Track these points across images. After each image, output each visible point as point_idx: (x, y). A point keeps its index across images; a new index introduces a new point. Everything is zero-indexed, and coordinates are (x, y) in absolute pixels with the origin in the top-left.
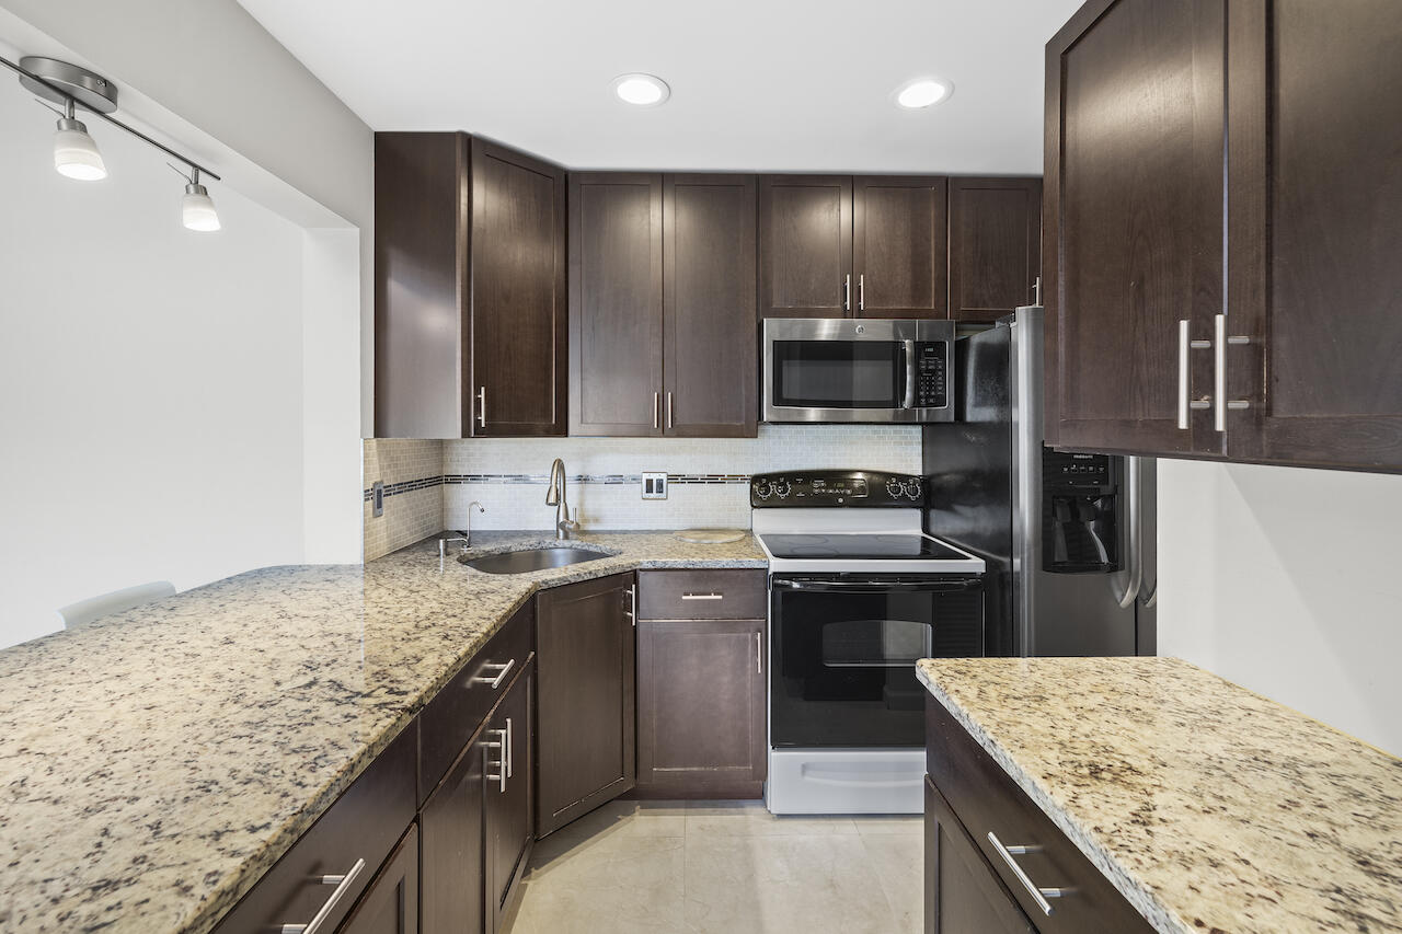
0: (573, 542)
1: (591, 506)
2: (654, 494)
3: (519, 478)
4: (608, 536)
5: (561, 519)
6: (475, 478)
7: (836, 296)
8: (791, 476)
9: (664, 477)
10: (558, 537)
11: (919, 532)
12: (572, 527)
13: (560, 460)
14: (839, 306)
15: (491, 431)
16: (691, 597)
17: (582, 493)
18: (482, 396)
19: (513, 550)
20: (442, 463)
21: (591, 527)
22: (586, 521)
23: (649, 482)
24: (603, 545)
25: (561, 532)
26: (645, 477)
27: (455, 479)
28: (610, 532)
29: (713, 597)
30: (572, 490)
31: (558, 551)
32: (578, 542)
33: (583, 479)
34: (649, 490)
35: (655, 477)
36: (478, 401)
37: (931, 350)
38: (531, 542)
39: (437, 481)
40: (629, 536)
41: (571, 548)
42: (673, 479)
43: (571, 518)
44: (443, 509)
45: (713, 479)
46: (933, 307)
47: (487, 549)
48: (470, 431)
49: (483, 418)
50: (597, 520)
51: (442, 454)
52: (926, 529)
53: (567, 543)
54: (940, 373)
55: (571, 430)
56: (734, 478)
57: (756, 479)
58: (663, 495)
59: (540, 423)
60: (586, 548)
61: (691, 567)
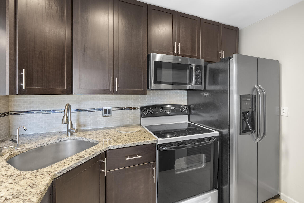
0: (75, 137)
1: (82, 120)
2: (107, 115)
3: (49, 111)
4: (89, 132)
5: (69, 128)
6: (27, 112)
7: (171, 49)
8: (153, 107)
9: (111, 108)
10: (68, 135)
11: (187, 121)
12: (74, 131)
13: (68, 104)
14: (172, 52)
15: (30, 91)
16: (129, 159)
17: (78, 116)
18: (23, 74)
19: (45, 144)
20: (9, 106)
21: (82, 128)
22: (80, 126)
23: (105, 110)
24: (89, 138)
25: (69, 133)
26: (104, 108)
27: (16, 113)
28: (90, 130)
29: (138, 157)
30: (74, 115)
31: (68, 141)
32: (77, 137)
33: (79, 111)
34: (105, 113)
35: (107, 108)
36: (21, 77)
37: (198, 68)
38: (54, 140)
39: (7, 114)
40: (98, 131)
41: (74, 139)
42: (114, 109)
43: (74, 127)
44: (9, 126)
45: (128, 108)
46: (197, 56)
47: (29, 147)
48: (15, 92)
49: (24, 85)
50: (84, 126)
51: (9, 102)
52: (189, 120)
53: (72, 138)
54: (200, 75)
55: (74, 91)
56: (135, 108)
57: (142, 108)
58: (111, 115)
59: (59, 88)
60: (81, 139)
61: (129, 146)
